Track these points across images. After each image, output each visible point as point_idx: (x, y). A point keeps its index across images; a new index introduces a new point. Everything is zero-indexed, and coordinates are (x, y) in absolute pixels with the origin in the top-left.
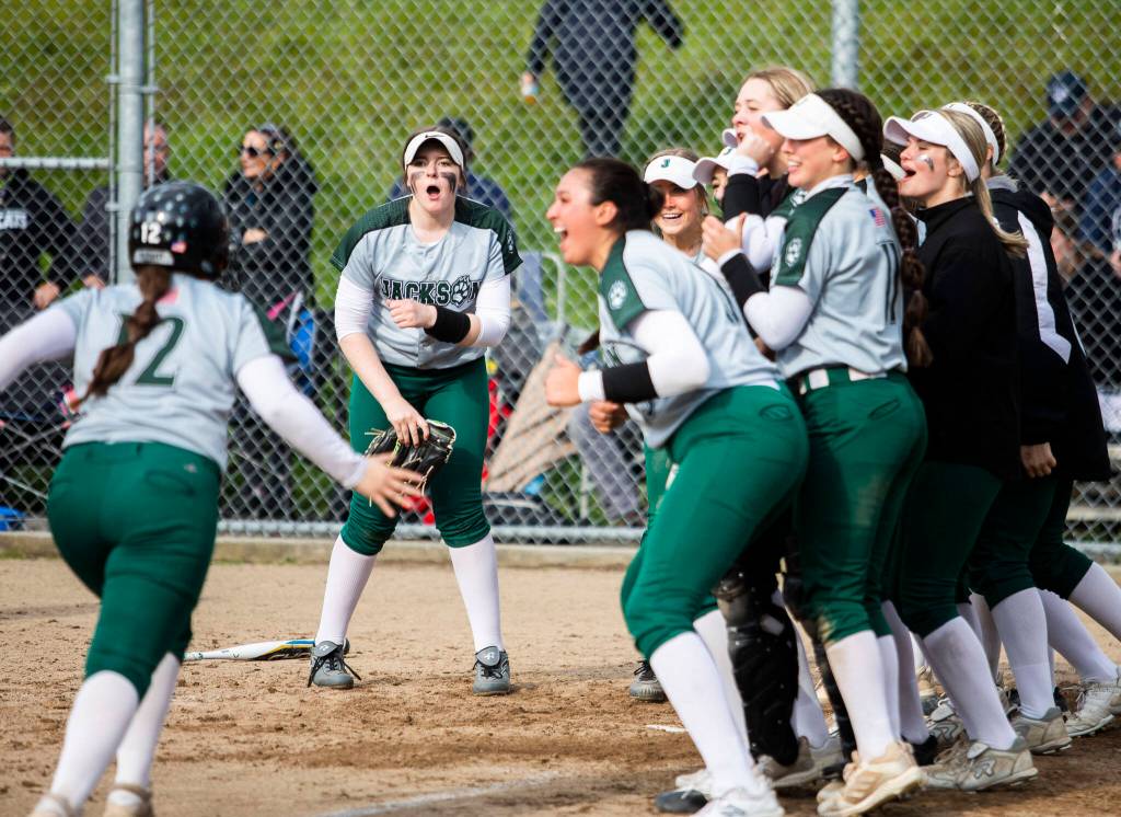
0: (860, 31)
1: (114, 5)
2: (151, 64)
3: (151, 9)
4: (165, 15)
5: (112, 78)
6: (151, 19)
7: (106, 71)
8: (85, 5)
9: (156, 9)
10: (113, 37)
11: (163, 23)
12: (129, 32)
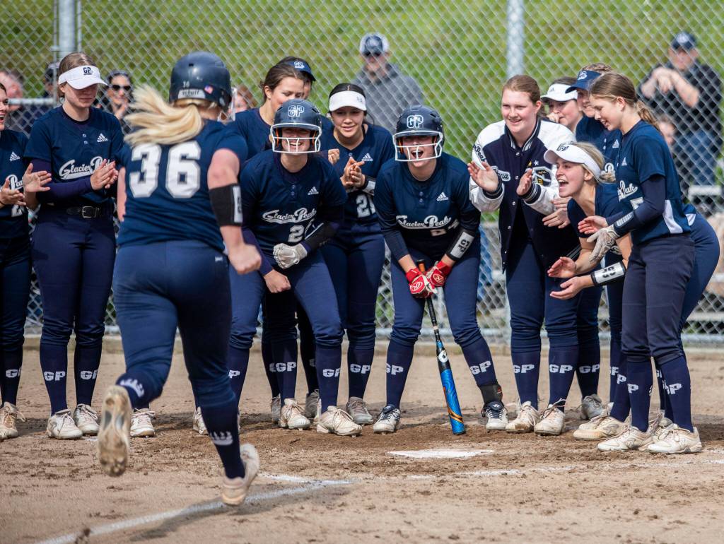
0: (525, 16)
1: (55, 2)
2: (79, 38)
3: (79, 4)
4: (88, 8)
5: (55, 48)
6: (79, 11)
7: (51, 43)
8: (37, 2)
9: (82, 4)
10: (55, 22)
11: (87, 13)
12: (66, 19)
